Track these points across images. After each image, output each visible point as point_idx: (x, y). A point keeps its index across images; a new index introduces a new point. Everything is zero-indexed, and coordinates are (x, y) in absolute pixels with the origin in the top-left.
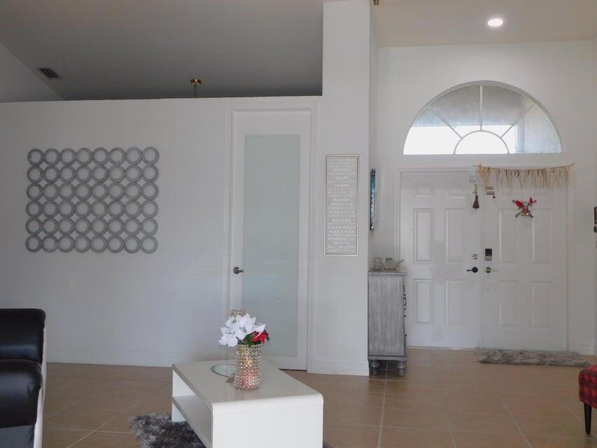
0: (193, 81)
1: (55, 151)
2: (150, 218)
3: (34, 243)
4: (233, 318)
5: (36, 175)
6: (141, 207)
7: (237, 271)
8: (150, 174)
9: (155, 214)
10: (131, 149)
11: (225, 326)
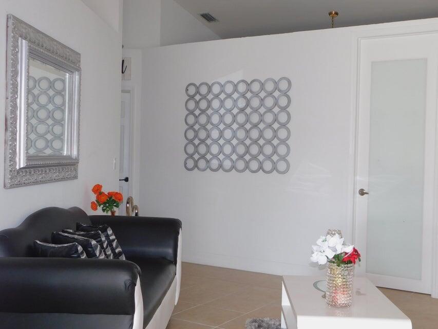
0: (330, 14)
1: (207, 84)
2: (283, 142)
3: (191, 163)
4: (324, 238)
5: (192, 105)
6: (275, 132)
7: (362, 193)
8: (283, 102)
9: (288, 138)
10: (267, 80)
11: (317, 245)
